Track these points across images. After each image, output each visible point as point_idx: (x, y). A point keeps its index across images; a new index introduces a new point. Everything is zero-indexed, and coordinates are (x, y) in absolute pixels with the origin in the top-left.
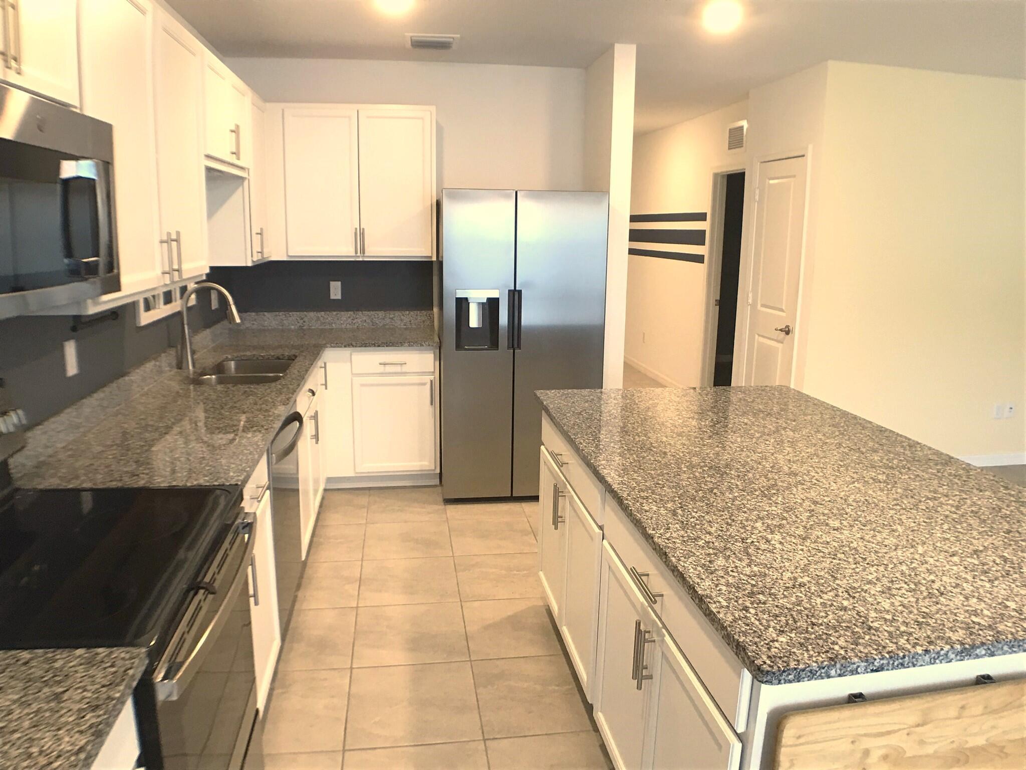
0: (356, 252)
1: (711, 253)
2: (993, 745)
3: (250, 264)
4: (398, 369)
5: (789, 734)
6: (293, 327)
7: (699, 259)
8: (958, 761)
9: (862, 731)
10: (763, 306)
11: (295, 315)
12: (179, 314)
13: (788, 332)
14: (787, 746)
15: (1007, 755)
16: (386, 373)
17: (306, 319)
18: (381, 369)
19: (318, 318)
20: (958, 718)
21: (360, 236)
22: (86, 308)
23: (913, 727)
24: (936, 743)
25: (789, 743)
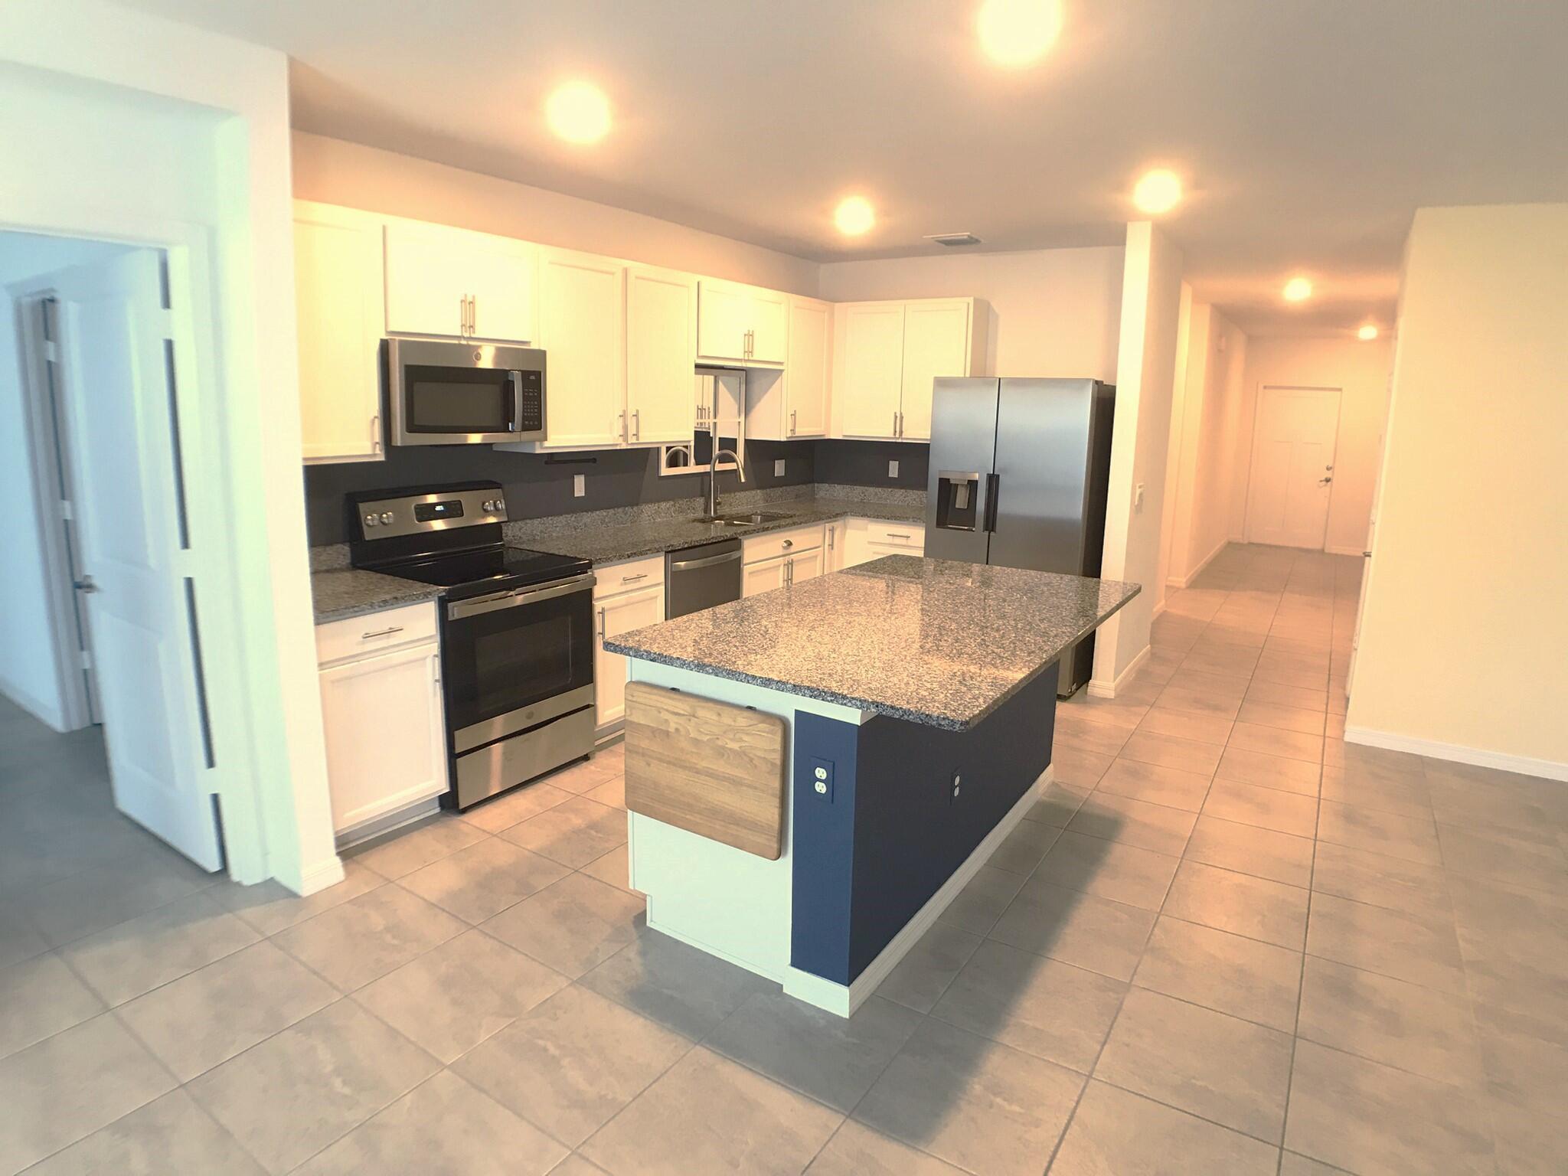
0: (895, 434)
2: (745, 753)
3: (783, 439)
4: (903, 541)
6: (856, 500)
8: (723, 755)
9: (664, 706)
11: (859, 489)
12: (708, 474)
15: (756, 766)
16: (895, 545)
17: (866, 494)
18: (890, 540)
19: (876, 494)
21: (899, 419)
22: (535, 450)
23: (691, 716)
24: (708, 734)
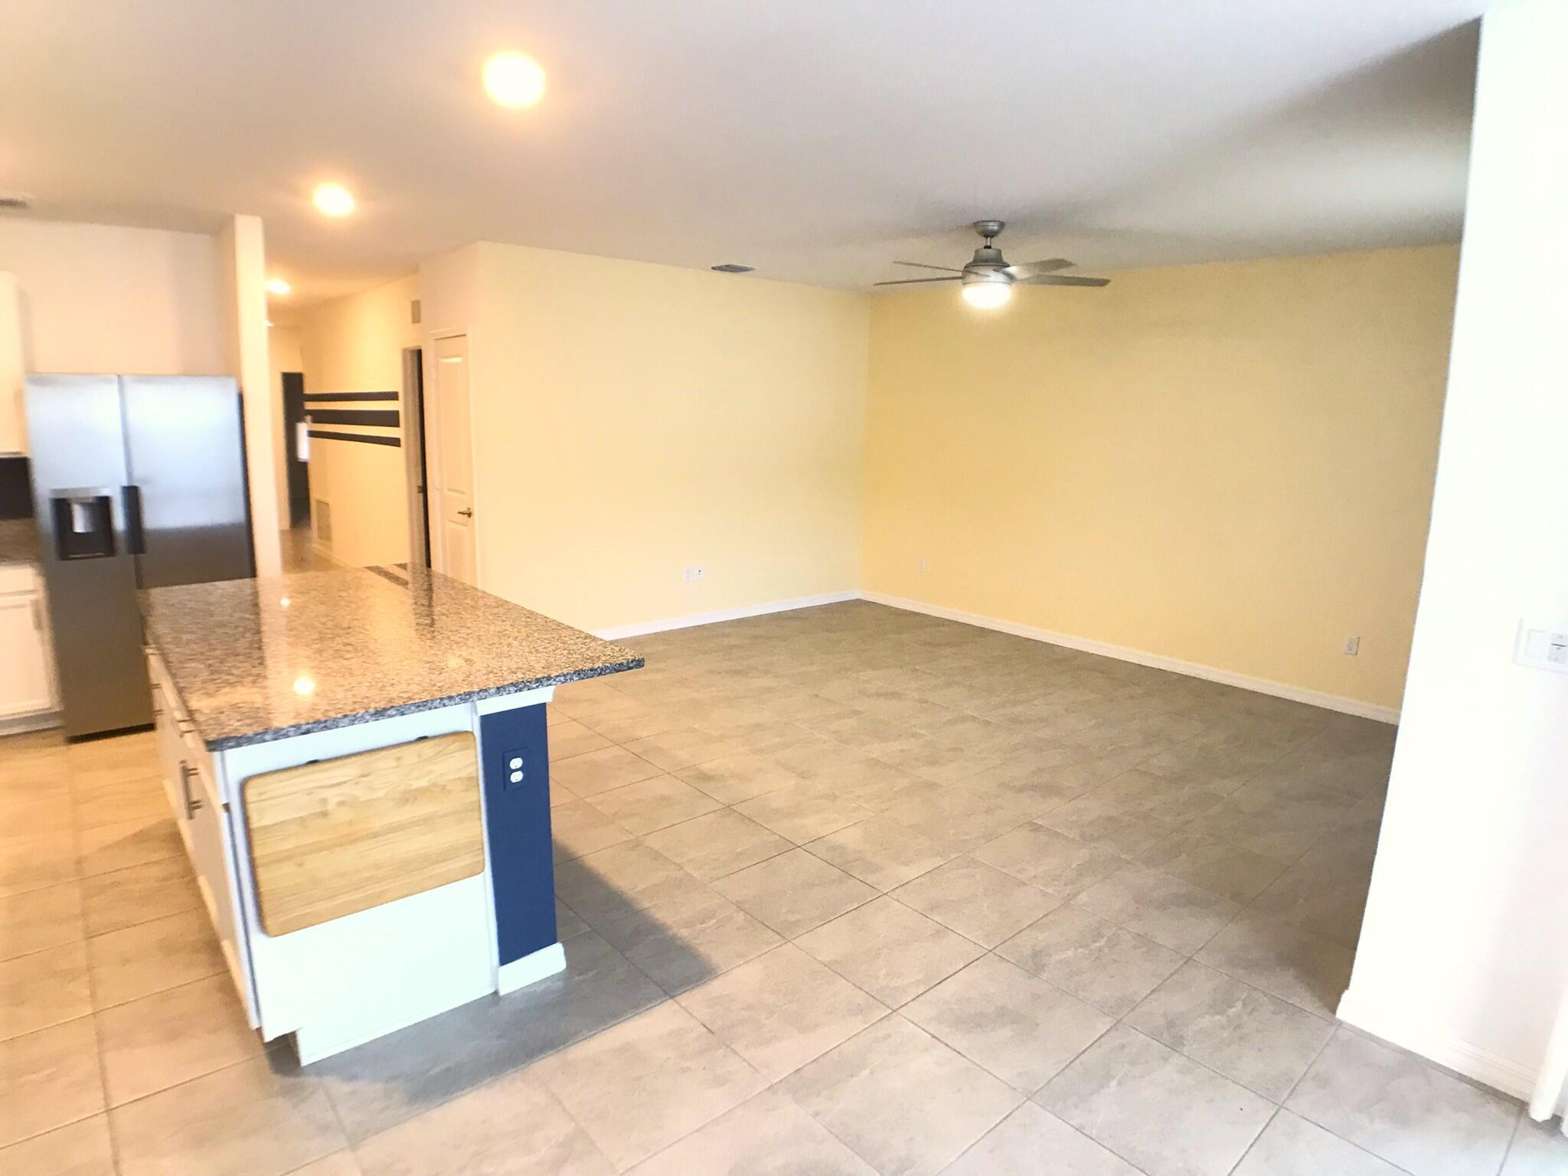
1: (407, 435)
2: (435, 785)
5: (251, 793)
7: (395, 442)
8: (407, 800)
9: (316, 784)
10: (450, 490)
13: (470, 515)
14: (254, 802)
15: (450, 791)
20: (397, 767)
23: (359, 777)
24: (385, 787)
25: (254, 800)
